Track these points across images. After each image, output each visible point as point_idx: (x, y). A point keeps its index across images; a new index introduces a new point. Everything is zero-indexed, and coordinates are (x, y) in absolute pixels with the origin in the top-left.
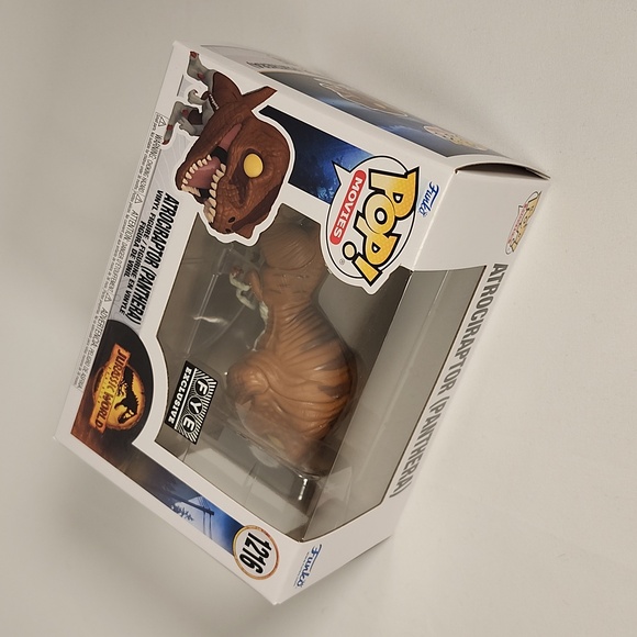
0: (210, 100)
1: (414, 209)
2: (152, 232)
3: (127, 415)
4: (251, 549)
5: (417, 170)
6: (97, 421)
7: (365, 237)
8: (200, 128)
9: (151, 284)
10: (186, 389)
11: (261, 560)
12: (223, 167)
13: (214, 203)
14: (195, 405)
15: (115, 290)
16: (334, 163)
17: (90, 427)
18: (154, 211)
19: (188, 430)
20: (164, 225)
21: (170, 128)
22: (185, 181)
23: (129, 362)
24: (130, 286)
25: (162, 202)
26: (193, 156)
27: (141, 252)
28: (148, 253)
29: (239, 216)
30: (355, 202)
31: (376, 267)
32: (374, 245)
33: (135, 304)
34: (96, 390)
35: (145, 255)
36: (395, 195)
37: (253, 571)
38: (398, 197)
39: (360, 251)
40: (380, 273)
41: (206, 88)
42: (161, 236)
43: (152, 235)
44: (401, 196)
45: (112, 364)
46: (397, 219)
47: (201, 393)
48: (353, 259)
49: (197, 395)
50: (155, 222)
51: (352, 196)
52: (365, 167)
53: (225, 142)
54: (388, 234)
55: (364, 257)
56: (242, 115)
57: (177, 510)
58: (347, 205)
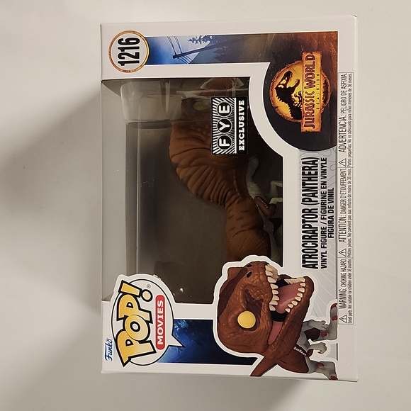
0: (304, 352)
1: (116, 340)
2: (319, 234)
3: (284, 82)
4: (133, 52)
5: (124, 365)
6: (313, 59)
7: (140, 309)
8: (305, 329)
9: (303, 195)
10: (238, 133)
11: (122, 49)
12: (272, 309)
13: (270, 280)
14: (225, 126)
15: (339, 172)
16: (183, 346)
17: (318, 50)
18: (324, 250)
19: (222, 105)
20: (309, 244)
21: (334, 317)
22: (304, 285)
23: (300, 125)
24: (324, 183)
25: (319, 260)
26: (304, 306)
27: (324, 214)
28: (317, 216)
29: (245, 280)
30: (157, 328)
31: (124, 294)
32: (132, 307)
33: (313, 172)
34: (325, 83)
35: (319, 214)
36: (132, 344)
37: (125, 37)
38: (129, 343)
39: (140, 299)
40: (120, 291)
41: (311, 358)
42: (309, 236)
43: (319, 232)
44: (127, 345)
45: (317, 112)
46: (124, 329)
47: (223, 138)
48: (142, 292)
49: (226, 134)
50: (319, 243)
51: (160, 331)
52: (160, 353)
53: (278, 326)
54: (126, 317)
55: (135, 296)
56: (271, 351)
57: (207, 38)
58: (162, 323)
